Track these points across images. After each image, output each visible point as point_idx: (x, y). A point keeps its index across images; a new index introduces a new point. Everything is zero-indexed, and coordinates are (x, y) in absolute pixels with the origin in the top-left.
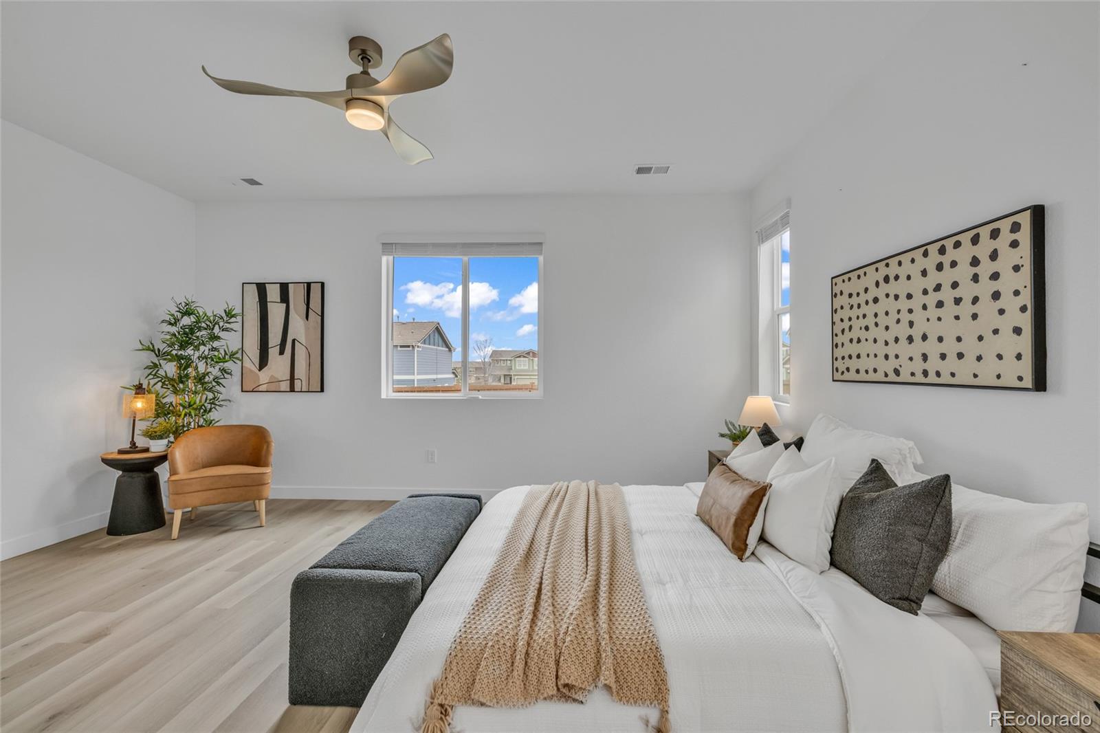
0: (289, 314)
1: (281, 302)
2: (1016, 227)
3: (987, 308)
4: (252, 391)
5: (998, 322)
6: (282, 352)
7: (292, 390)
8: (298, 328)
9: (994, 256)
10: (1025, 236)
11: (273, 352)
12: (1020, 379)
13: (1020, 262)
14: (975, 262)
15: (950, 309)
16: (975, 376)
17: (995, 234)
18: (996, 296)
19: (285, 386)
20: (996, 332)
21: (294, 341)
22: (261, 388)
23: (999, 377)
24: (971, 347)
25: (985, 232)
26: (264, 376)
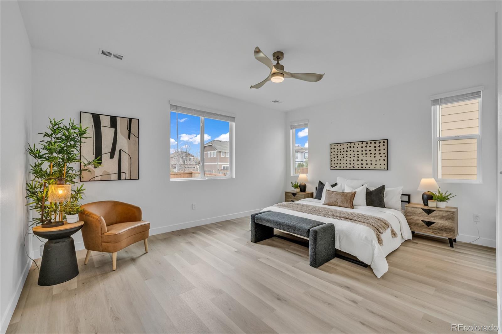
0: (117, 135)
1: (111, 127)
2: (384, 142)
3: (378, 155)
4: (89, 181)
5: (380, 158)
6: (112, 157)
7: (119, 178)
8: (123, 143)
9: (379, 146)
10: (386, 144)
11: (106, 157)
12: (385, 168)
13: (385, 148)
14: (375, 147)
15: (369, 155)
16: (375, 168)
17: (380, 143)
18: (380, 154)
19: (115, 177)
20: (380, 160)
21: (120, 151)
22: (96, 179)
23: (380, 168)
24: (374, 162)
25: (377, 142)
26: (98, 171)
